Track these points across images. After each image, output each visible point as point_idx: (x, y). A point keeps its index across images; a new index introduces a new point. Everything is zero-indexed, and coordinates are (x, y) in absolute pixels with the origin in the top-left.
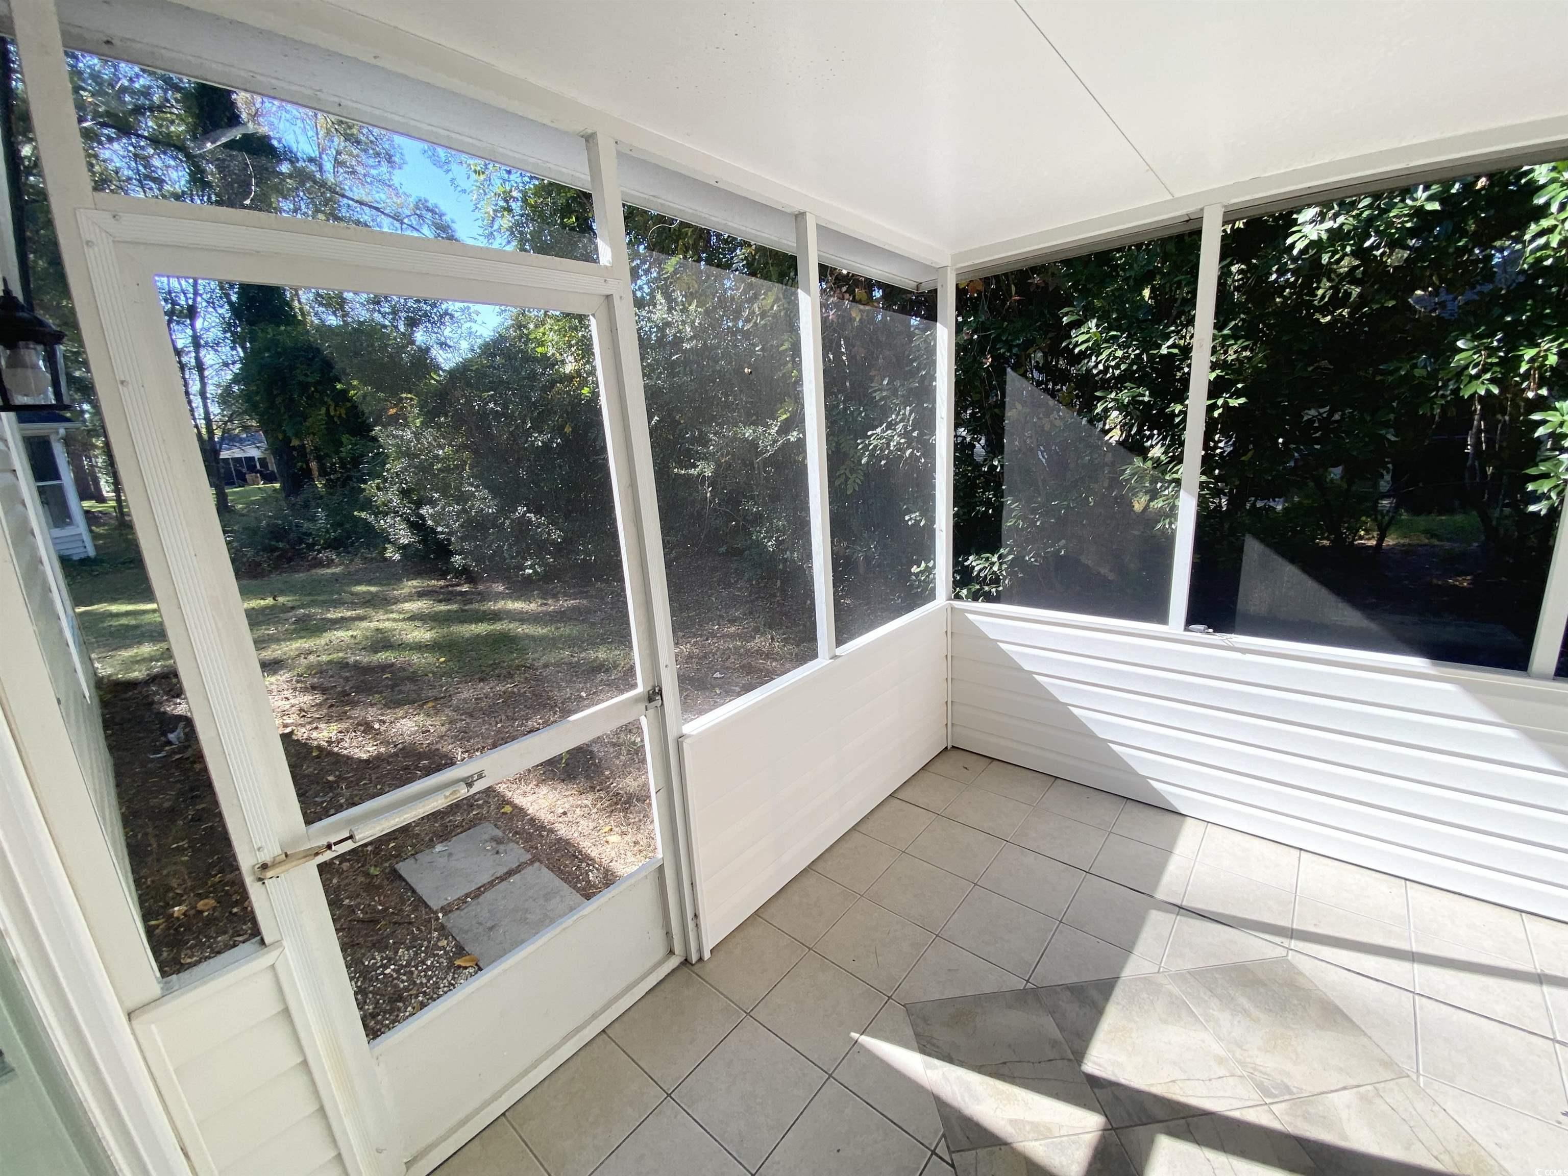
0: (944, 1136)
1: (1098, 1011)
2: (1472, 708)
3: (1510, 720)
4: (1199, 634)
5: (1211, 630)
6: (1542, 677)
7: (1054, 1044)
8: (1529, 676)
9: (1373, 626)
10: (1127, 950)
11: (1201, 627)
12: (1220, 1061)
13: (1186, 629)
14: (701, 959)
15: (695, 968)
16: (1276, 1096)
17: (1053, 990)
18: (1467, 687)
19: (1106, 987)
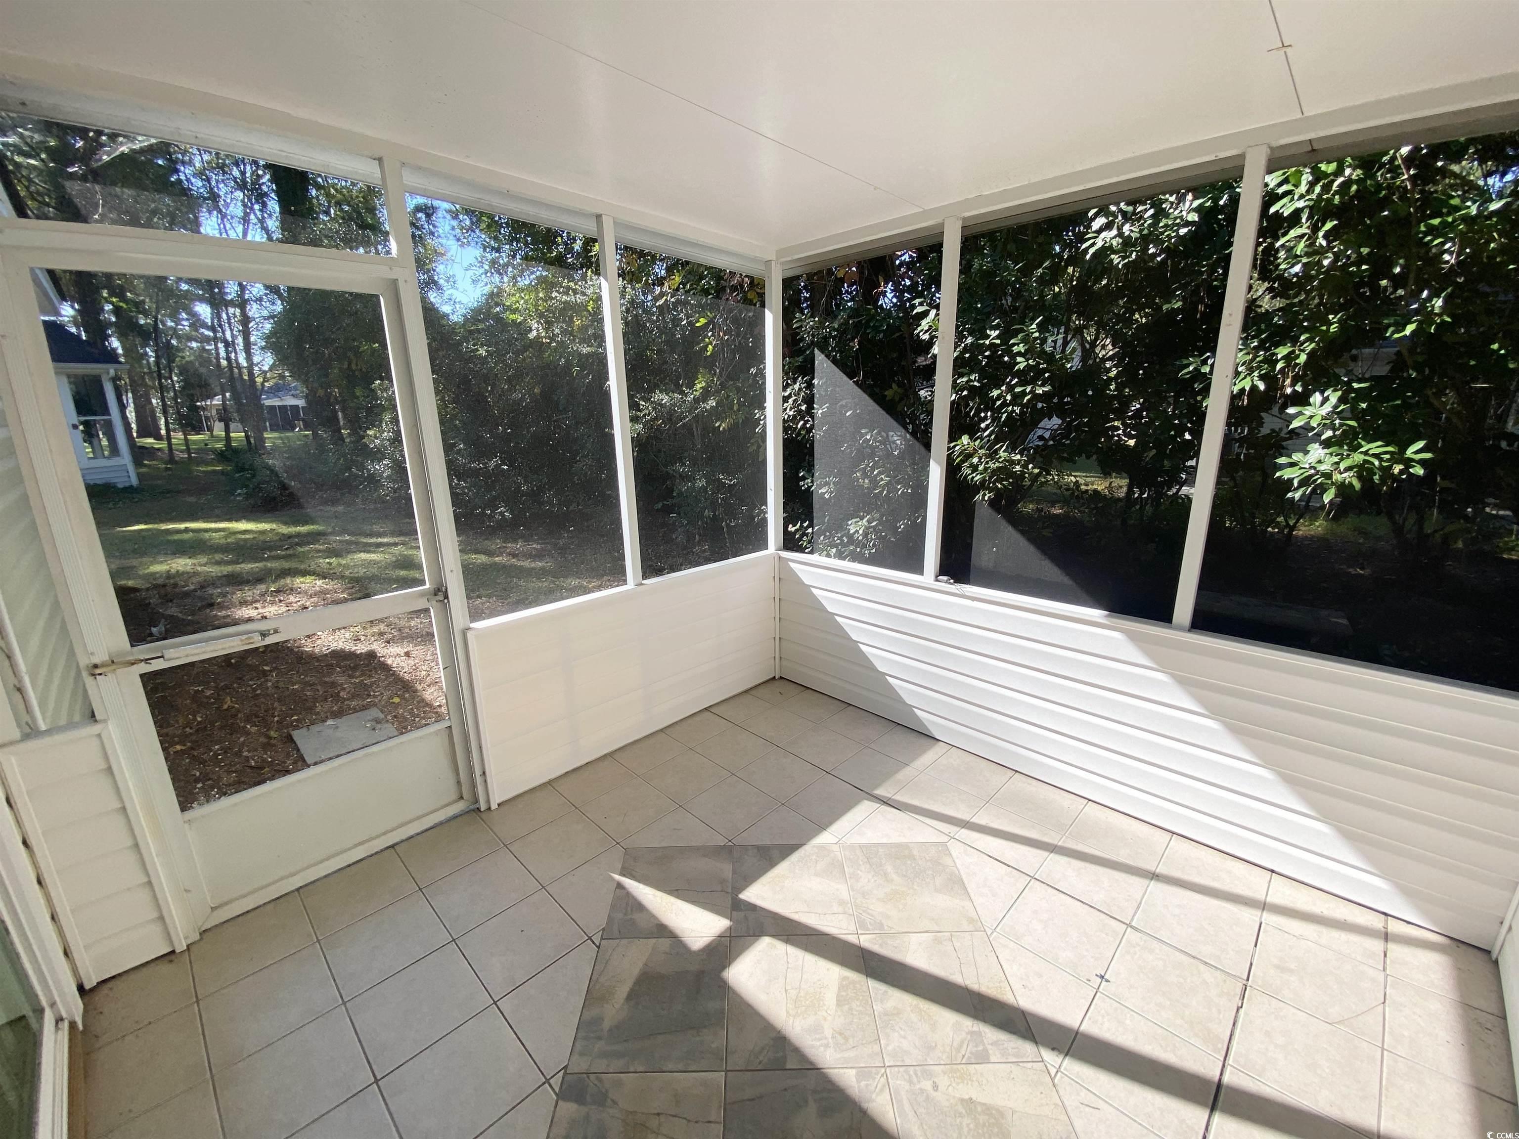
0: (603, 929)
1: (772, 864)
2: (1132, 652)
3: (1162, 666)
4: (946, 585)
5: (952, 581)
6: (1180, 628)
7: (723, 881)
8: (1171, 628)
9: (1066, 580)
10: (822, 827)
11: (945, 578)
12: (842, 902)
13: (937, 580)
14: (489, 809)
15: (484, 816)
16: (868, 929)
17: (745, 848)
18: (1132, 636)
19: (787, 850)
